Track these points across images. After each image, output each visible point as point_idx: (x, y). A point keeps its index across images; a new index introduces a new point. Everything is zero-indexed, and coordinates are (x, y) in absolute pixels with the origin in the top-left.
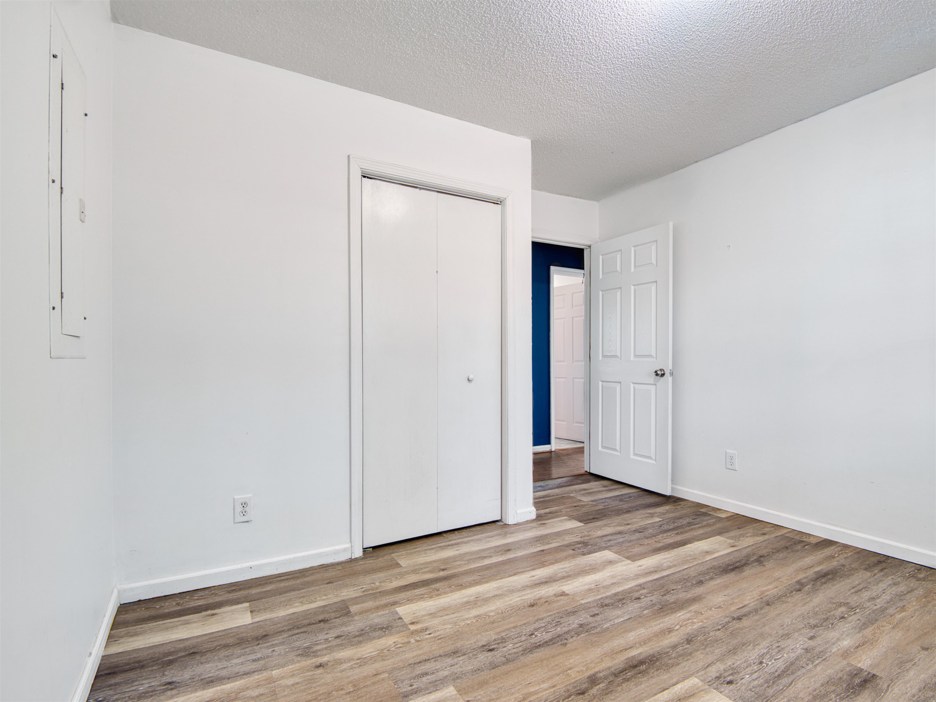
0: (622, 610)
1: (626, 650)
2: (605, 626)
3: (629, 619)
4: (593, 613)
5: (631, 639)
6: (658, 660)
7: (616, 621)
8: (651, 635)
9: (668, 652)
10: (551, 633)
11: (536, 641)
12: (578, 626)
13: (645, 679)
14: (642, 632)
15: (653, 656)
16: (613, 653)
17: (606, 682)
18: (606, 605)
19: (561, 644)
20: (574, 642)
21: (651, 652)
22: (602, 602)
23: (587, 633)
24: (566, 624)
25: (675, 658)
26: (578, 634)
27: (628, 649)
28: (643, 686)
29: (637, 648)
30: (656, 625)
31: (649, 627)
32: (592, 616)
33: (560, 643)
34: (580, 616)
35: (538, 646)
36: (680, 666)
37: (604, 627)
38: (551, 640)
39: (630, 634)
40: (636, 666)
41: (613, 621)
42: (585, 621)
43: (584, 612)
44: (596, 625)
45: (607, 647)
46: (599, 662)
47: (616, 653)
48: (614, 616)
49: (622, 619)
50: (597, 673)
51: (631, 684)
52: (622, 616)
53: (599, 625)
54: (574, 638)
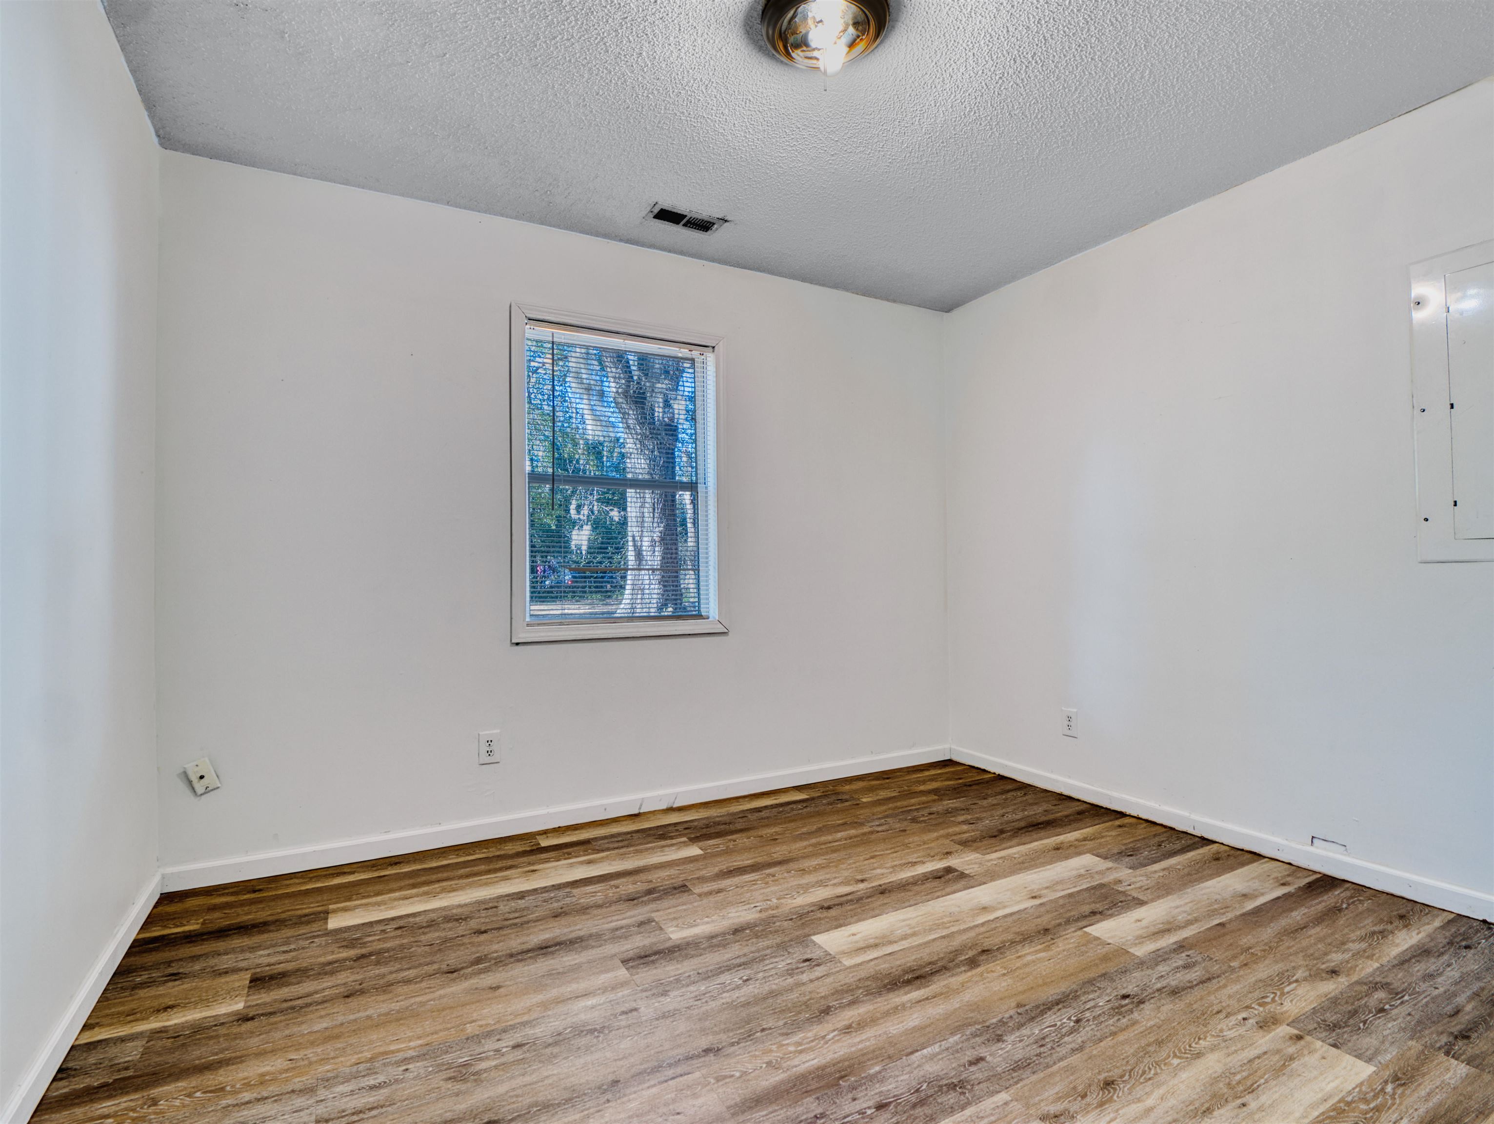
0: (922, 1073)
1: (927, 999)
2: (957, 1038)
3: (912, 1053)
4: (980, 1065)
5: (915, 1016)
6: (885, 986)
7: (936, 1048)
8: (881, 1021)
9: (866, 995)
10: (1047, 1024)
11: (1065, 1010)
12: (1005, 1038)
13: (909, 965)
14: (894, 1027)
15: (889, 990)
16: (946, 994)
17: (957, 961)
18: (952, 1087)
19: (1025, 1006)
20: (1007, 1010)
21: (891, 995)
22: (962, 1097)
23: (987, 1024)
24: (1027, 1041)
25: (861, 988)
26: (1002, 1023)
27: (923, 1000)
28: (914, 958)
29: (910, 1001)
30: (868, 1039)
31: (880, 1035)
32: (982, 1059)
33: (1027, 1007)
34: (1004, 1059)
35: (1059, 1002)
36: (858, 978)
37: (959, 1036)
38: (1043, 1013)
39: (917, 1023)
40: (917, 978)
41: (943, 1047)
42: (994, 1048)
43: (999, 1069)
44: (974, 1040)
45: (955, 1003)
46: (967, 982)
47: (942, 994)
48: (940, 1060)
49: (925, 1051)
50: (968, 971)
51: (927, 959)
52: (924, 1060)
53: (968, 1040)
54: (1007, 1015)
